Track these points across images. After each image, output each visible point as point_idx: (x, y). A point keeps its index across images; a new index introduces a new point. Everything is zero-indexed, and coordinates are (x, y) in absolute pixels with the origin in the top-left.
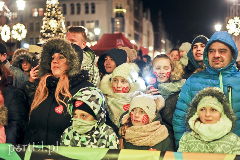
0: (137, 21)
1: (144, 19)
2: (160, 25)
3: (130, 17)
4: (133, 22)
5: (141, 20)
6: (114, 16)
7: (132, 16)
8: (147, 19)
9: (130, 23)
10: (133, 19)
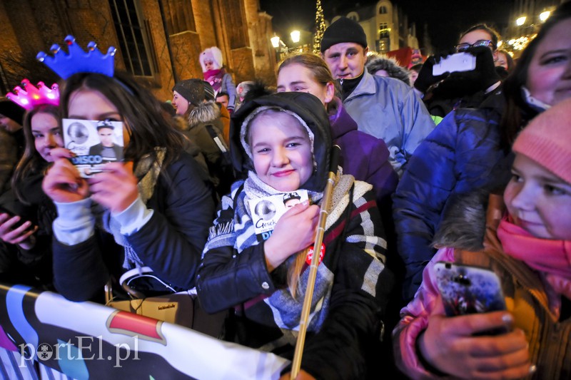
0: (402, 39)
1: (409, 35)
2: (426, 40)
3: (395, 37)
4: (398, 42)
5: (406, 37)
6: (378, 38)
7: (397, 35)
8: (412, 35)
9: (395, 43)
10: (398, 38)
